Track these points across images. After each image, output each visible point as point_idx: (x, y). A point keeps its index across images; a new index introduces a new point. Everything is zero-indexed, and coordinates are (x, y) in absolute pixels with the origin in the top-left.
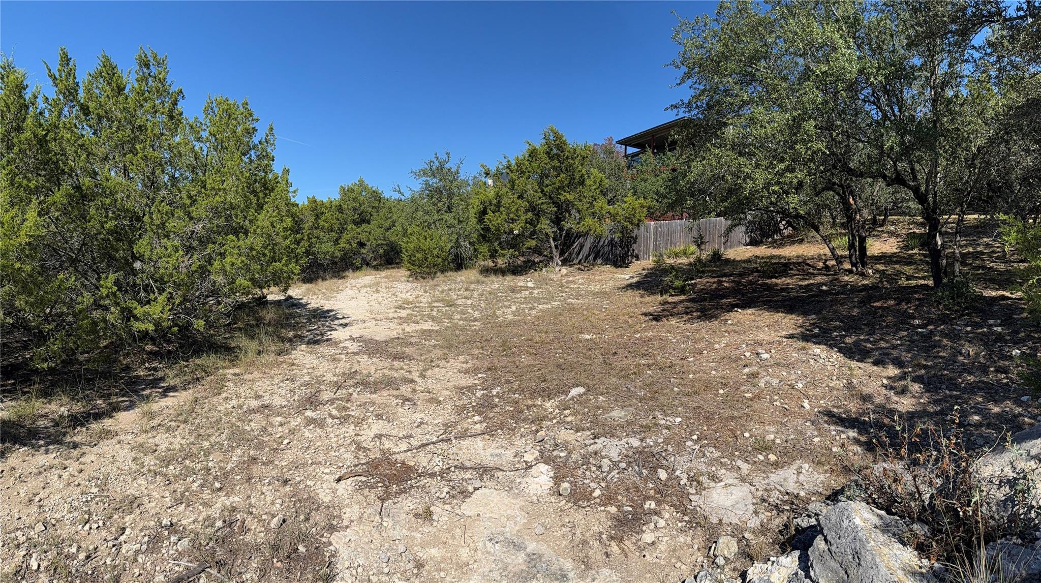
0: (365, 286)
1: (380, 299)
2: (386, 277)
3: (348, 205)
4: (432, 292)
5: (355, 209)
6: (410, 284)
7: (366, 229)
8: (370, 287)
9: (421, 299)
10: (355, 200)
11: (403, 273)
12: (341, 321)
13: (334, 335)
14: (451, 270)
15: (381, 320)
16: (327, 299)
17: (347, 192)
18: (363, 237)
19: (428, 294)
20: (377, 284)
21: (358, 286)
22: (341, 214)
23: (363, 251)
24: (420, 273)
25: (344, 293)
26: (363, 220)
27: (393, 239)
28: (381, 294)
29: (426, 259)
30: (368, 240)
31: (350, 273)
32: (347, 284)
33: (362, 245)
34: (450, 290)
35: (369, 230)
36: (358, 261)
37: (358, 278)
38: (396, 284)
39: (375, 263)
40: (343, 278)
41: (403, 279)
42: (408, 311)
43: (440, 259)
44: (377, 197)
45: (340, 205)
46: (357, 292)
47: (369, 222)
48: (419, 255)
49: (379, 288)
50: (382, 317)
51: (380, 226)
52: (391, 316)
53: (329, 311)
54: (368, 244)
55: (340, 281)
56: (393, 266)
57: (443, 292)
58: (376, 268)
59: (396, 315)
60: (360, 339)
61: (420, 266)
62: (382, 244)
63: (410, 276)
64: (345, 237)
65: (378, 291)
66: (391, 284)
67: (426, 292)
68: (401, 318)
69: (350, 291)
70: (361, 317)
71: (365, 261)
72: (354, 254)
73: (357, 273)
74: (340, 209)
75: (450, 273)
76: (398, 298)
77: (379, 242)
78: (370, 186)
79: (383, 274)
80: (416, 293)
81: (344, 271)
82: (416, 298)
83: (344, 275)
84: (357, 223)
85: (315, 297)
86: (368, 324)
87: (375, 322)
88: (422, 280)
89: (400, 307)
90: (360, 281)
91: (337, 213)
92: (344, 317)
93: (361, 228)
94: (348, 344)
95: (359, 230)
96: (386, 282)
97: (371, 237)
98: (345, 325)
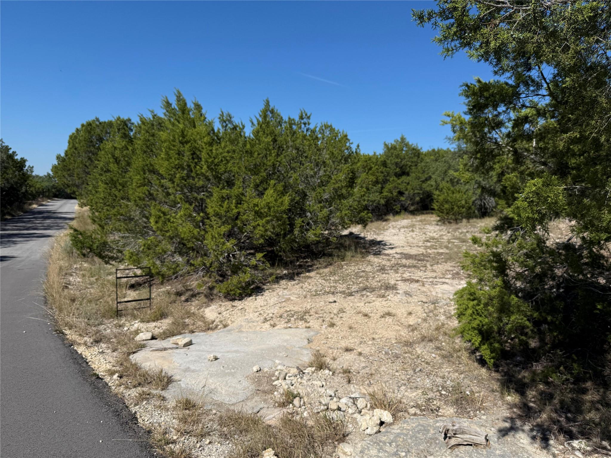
0: (404, 227)
1: (414, 236)
2: (421, 221)
3: (391, 160)
4: (453, 233)
5: (396, 164)
6: (438, 227)
7: (405, 181)
8: (407, 228)
9: (444, 237)
10: (397, 156)
11: (433, 218)
12: (390, 246)
13: (387, 252)
14: (476, 217)
15: (414, 247)
16: (378, 234)
17: (390, 149)
18: (402, 187)
19: (450, 234)
20: (413, 226)
21: (398, 226)
22: (385, 169)
23: (402, 199)
24: (447, 219)
25: (389, 231)
26: (403, 172)
27: (428, 189)
28: (415, 233)
29: (453, 209)
30: (407, 190)
31: (391, 217)
32: (390, 225)
33: (401, 193)
34: (467, 232)
35: (407, 181)
36: (397, 207)
37: (397, 221)
38: (428, 227)
39: (412, 208)
40: (386, 220)
41: (434, 223)
42: (432, 243)
43: (464, 209)
44: (416, 153)
45: (385, 161)
46: (398, 231)
47: (408, 174)
48: (446, 206)
49: (414, 229)
50: (414, 245)
51: (418, 178)
52: (420, 245)
53: (381, 241)
54: (407, 193)
55: (384, 223)
56: (428, 211)
57: (461, 233)
58: (413, 213)
59: (423, 245)
60: (401, 253)
61: (447, 213)
62: (419, 193)
63: (439, 221)
64: (388, 186)
65: (413, 231)
66: (423, 226)
67: (449, 232)
68: (426, 246)
69: (393, 231)
70: (402, 245)
71: (403, 207)
72: (395, 201)
73: (397, 217)
74: (384, 164)
75: (475, 220)
76: (428, 236)
77: (416, 191)
78: (410, 143)
79: (419, 218)
80: (442, 233)
81: (386, 214)
82: (440, 236)
83: (386, 218)
84: (398, 176)
85: (369, 233)
86: (405, 248)
87: (409, 248)
88: (448, 224)
89: (427, 241)
90: (399, 223)
91: (382, 167)
92: (390, 245)
93: (401, 180)
94: (395, 255)
95: (399, 181)
96: (419, 225)
97: (409, 187)
98: (392, 248)
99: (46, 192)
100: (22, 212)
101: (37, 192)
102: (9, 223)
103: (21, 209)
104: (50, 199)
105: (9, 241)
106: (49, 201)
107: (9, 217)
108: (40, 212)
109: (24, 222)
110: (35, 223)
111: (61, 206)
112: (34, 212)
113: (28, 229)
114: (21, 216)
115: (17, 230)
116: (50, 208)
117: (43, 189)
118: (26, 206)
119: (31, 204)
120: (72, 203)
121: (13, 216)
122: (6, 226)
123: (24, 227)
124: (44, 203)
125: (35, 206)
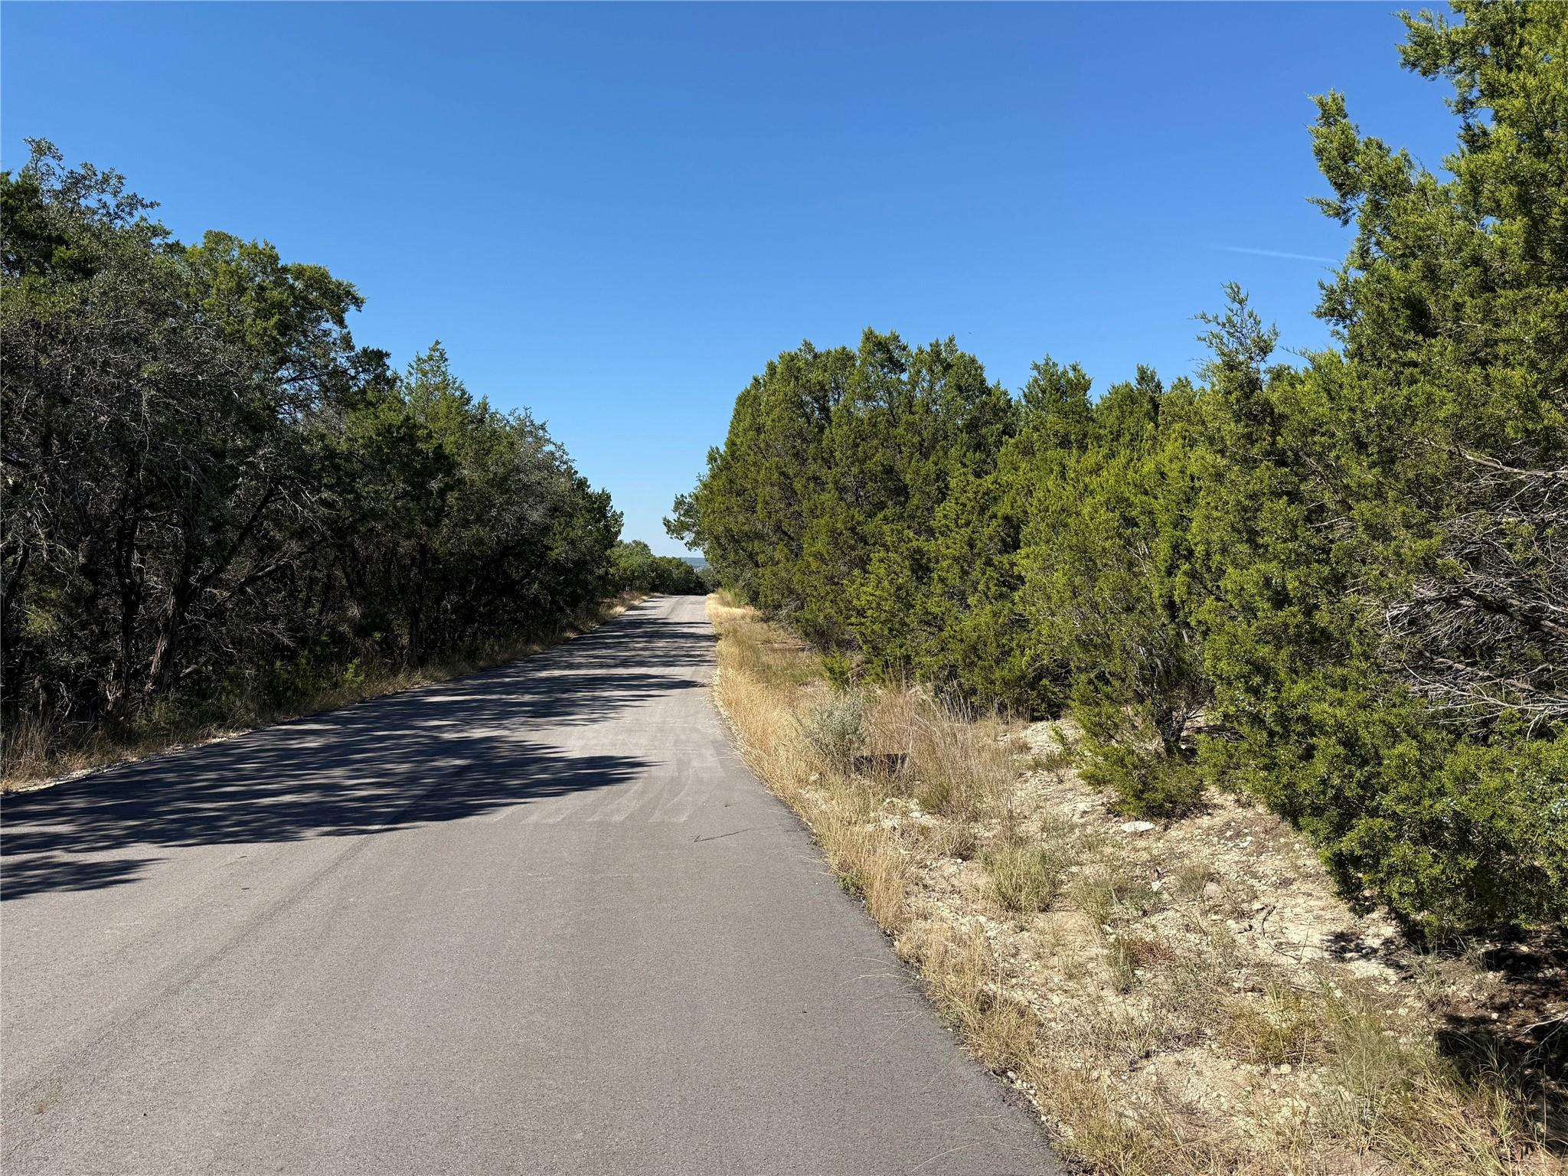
99: (638, 578)
100: (598, 622)
101: (621, 579)
102: (578, 650)
103: (594, 616)
104: (646, 595)
105: (595, 699)
106: (645, 598)
107: (572, 635)
108: (637, 624)
109: (607, 646)
110: (634, 649)
111: (673, 610)
112: (620, 622)
113: (625, 663)
114: (596, 631)
115: (601, 666)
116: (651, 614)
117: (633, 572)
118: (602, 610)
119: (610, 606)
120: (692, 603)
121: (582, 632)
122: (571, 655)
123: (614, 657)
124: (636, 603)
125: (620, 610)
